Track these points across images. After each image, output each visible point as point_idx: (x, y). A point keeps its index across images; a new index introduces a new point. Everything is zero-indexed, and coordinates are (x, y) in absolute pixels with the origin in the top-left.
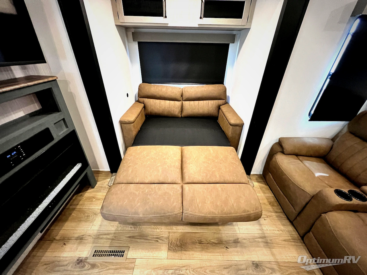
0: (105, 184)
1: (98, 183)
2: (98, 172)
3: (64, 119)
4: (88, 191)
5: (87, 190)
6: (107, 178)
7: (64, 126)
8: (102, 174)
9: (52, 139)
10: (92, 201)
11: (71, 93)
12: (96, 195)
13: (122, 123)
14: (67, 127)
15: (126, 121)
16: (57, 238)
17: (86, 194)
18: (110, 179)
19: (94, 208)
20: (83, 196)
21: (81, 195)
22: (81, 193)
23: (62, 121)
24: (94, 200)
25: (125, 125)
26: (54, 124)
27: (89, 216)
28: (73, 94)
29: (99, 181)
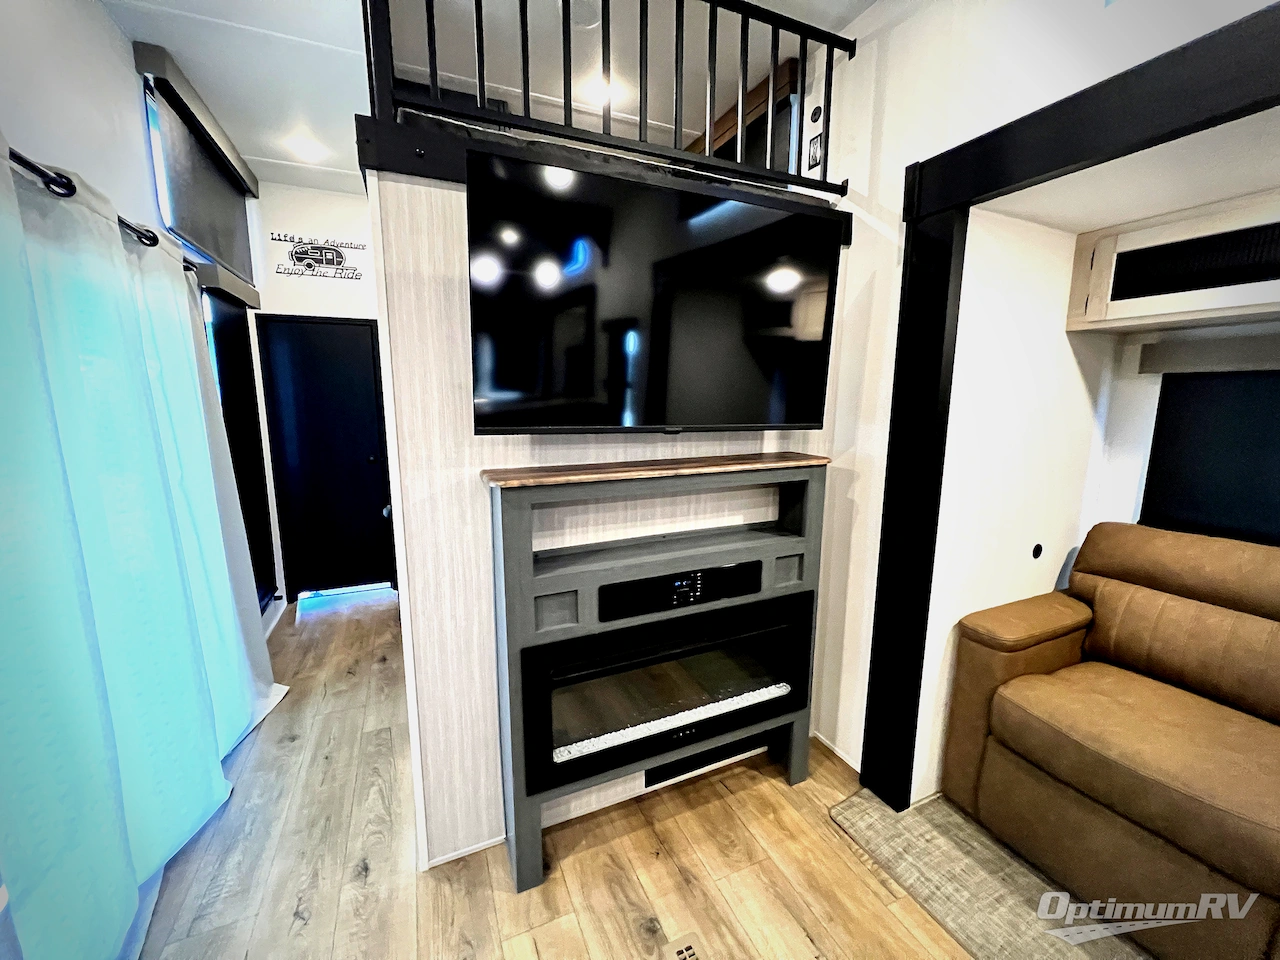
0: (825, 801)
1: (809, 782)
2: (828, 754)
3: (801, 556)
4: (773, 781)
5: (774, 777)
6: (842, 788)
7: (795, 572)
8: (833, 766)
9: (757, 588)
10: (764, 815)
11: (852, 501)
12: (783, 808)
13: (966, 634)
14: (800, 577)
15: (981, 630)
16: (658, 826)
17: (766, 784)
18: (844, 798)
19: (758, 837)
20: (755, 784)
21: (753, 778)
22: (756, 773)
23: (797, 559)
24: (771, 816)
25: (974, 644)
26: (778, 558)
27: (735, 846)
28: (855, 508)
29: (814, 779)
